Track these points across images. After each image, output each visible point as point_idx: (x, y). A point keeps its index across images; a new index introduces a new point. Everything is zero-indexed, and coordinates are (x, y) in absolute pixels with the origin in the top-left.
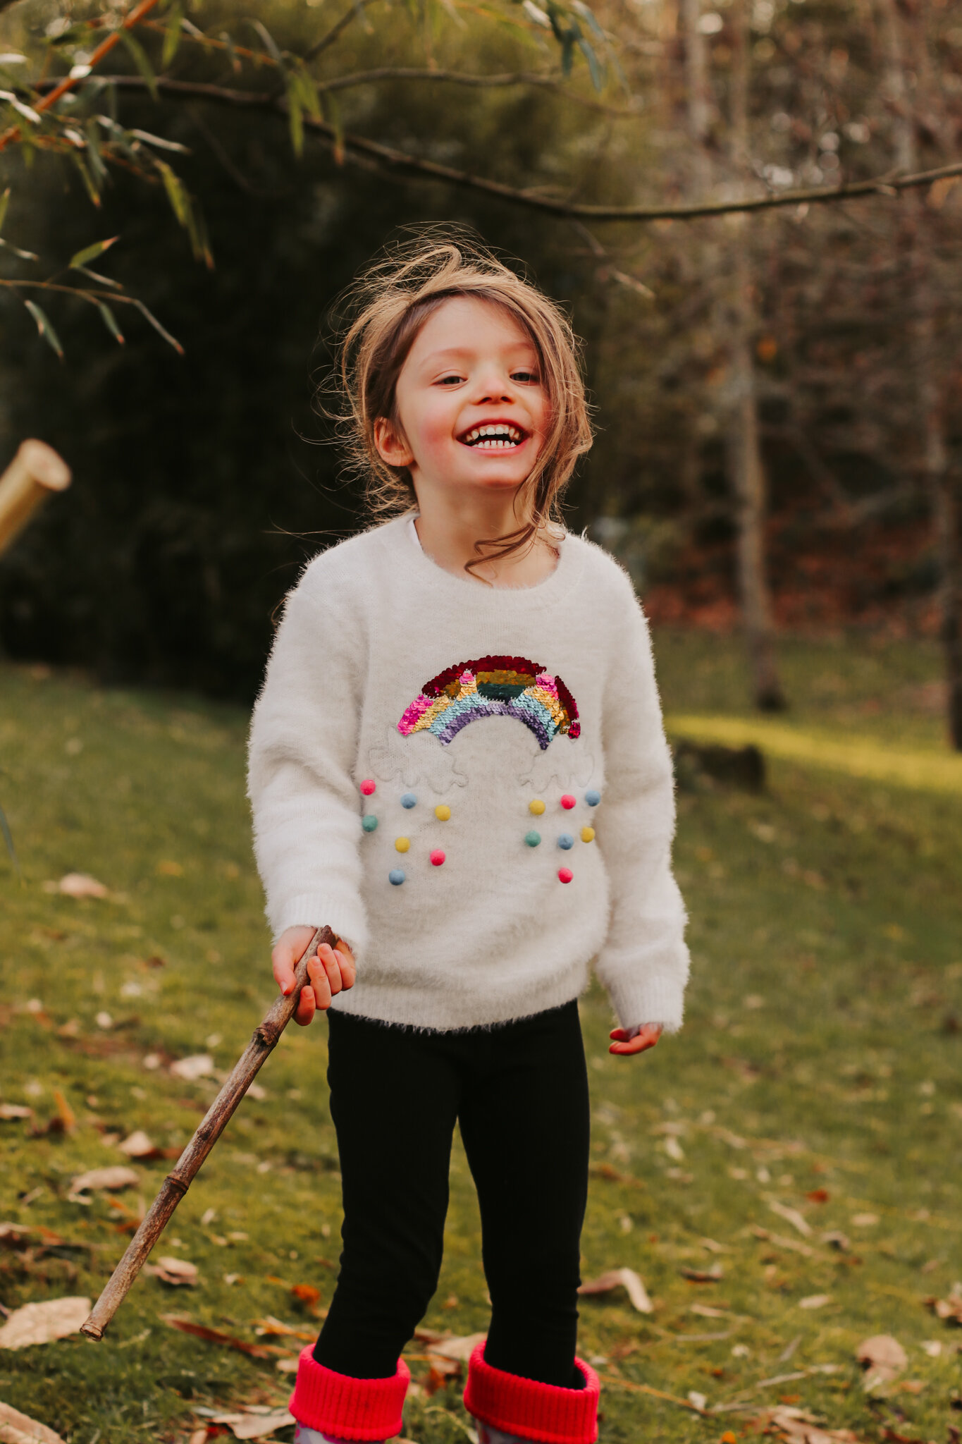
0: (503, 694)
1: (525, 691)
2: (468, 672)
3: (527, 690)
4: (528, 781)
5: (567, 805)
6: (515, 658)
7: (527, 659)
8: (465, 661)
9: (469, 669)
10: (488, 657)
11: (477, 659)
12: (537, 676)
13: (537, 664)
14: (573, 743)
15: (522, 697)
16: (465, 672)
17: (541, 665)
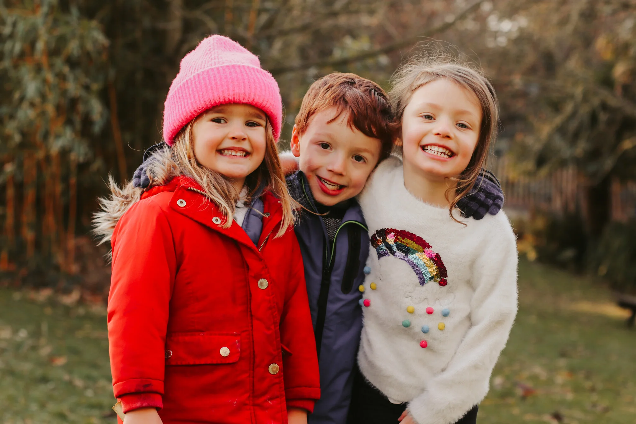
0: (406, 251)
1: (417, 254)
2: (393, 234)
3: (418, 253)
4: (410, 297)
5: (430, 312)
6: (418, 236)
7: (424, 239)
8: (393, 228)
9: (394, 232)
10: (405, 231)
11: (399, 230)
12: (426, 249)
13: (428, 244)
14: (441, 288)
15: (414, 255)
16: (392, 233)
17: (430, 245)
